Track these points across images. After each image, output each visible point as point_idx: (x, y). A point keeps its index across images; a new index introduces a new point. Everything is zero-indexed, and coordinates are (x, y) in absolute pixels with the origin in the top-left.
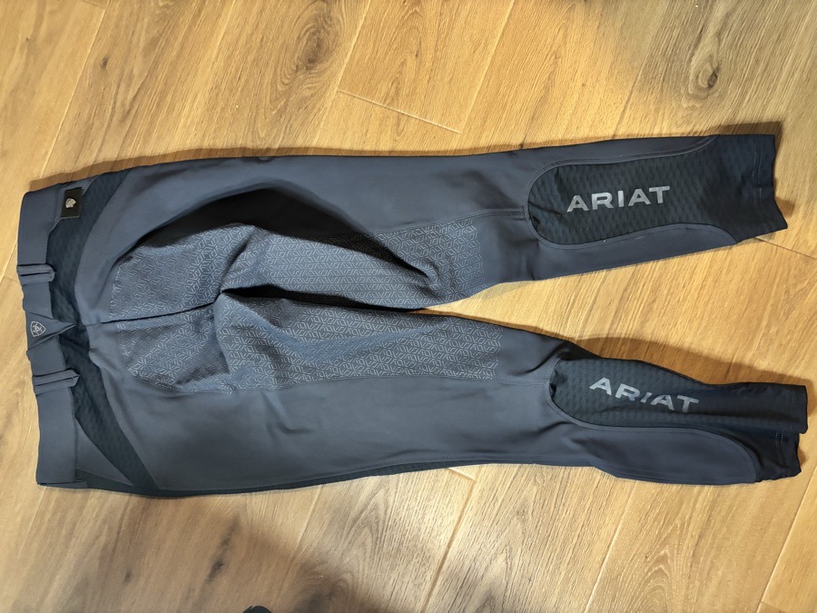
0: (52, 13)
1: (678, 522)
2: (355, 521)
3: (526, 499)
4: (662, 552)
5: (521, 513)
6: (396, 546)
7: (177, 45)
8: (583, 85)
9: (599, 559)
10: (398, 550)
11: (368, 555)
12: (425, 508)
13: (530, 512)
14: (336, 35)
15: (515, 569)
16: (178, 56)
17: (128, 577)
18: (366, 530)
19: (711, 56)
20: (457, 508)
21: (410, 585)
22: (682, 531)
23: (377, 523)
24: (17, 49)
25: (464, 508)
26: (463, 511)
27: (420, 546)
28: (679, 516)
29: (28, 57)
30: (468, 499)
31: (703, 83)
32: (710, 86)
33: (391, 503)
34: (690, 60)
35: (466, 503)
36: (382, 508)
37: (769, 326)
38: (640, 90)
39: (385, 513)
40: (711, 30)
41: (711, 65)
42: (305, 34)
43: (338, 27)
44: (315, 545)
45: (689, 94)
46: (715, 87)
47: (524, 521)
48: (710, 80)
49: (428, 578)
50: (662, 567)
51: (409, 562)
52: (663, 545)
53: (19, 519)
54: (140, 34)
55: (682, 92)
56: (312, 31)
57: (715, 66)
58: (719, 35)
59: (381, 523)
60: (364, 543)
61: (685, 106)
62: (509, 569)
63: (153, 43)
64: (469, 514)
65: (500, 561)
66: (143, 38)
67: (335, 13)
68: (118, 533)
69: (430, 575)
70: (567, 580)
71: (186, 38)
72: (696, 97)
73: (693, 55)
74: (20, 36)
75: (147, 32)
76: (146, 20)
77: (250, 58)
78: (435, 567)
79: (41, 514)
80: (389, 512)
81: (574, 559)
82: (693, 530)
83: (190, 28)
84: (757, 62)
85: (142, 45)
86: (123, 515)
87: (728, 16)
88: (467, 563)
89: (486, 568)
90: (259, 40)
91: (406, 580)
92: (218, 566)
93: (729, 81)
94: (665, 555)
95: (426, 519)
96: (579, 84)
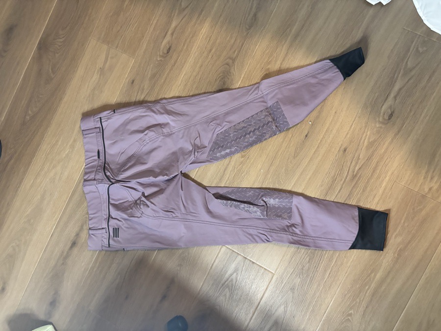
0: (112, 58)
1: (358, 300)
2: (223, 285)
3: (295, 284)
4: (350, 312)
5: (292, 289)
6: (239, 297)
7: (164, 77)
8: (336, 112)
9: (323, 312)
10: (240, 299)
11: (227, 299)
12: (252, 283)
13: (296, 289)
14: (232, 80)
15: (288, 312)
16: (164, 82)
17: (127, 298)
18: (227, 289)
19: (391, 106)
20: (266, 284)
21: (244, 314)
22: (359, 304)
23: (232, 287)
24: (96, 72)
25: (269, 284)
26: (268, 286)
27: (249, 298)
28: (359, 298)
29: (100, 75)
30: (271, 281)
31: (386, 117)
32: (389, 119)
33: (238, 279)
34: (382, 107)
35: (270, 283)
36: (234, 281)
37: (404, 222)
38: (359, 117)
39: (236, 283)
40: (392, 95)
41: (391, 110)
42: (219, 78)
43: (233, 77)
44: (205, 293)
45: (379, 121)
46: (391, 119)
47: (293, 292)
48: (389, 116)
49: (251, 312)
50: (350, 318)
51: (244, 304)
52: (351, 309)
53: (83, 269)
54: (149, 71)
55: (377, 120)
56: (222, 77)
57: (392, 110)
58: (395, 97)
59: (233, 287)
60: (225, 295)
61: (378, 126)
62: (285, 312)
63: (154, 76)
64: (271, 287)
65: (282, 308)
66: (150, 73)
67: (232, 70)
68: (124, 279)
69: (252, 310)
70: (309, 319)
71: (168, 74)
72: (382, 123)
73: (383, 105)
74: (97, 66)
75: (152, 70)
76: (152, 65)
77: (194, 86)
78: (254, 307)
79: (92, 268)
80: (237, 283)
81: (313, 311)
82: (364, 304)
83: (170, 70)
84: (411, 110)
85: (149, 76)
86: (126, 272)
87: (400, 89)
88: (268, 307)
89: (276, 310)
90: (199, 79)
91: (242, 311)
92: (164, 297)
93: (398, 118)
94: (351, 313)
95: (253, 287)
96: (334, 112)
